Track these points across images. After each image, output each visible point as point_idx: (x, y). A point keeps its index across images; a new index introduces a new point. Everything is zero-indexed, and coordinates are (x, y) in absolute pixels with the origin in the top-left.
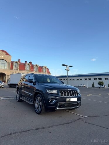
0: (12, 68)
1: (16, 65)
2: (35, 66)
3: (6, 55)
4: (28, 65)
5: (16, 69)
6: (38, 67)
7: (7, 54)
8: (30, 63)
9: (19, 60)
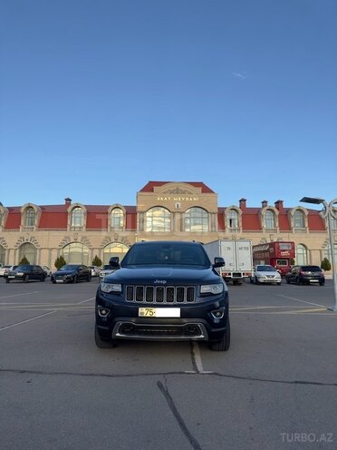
0: (222, 227)
1: (233, 217)
2: (292, 213)
3: (204, 194)
4: (270, 213)
5: (233, 228)
6: (307, 213)
7: (206, 190)
8: (279, 203)
9: (243, 201)
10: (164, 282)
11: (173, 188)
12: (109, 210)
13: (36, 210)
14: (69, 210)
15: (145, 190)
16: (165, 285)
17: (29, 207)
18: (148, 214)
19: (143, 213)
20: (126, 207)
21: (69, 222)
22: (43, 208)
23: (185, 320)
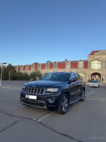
10: (35, 86)
11: (101, 52)
12: (78, 62)
13: (57, 63)
14: (66, 63)
15: (91, 54)
16: (35, 87)
17: (55, 63)
18: (92, 63)
19: (90, 62)
20: (84, 61)
21: (66, 67)
22: (59, 62)
23: (39, 101)
